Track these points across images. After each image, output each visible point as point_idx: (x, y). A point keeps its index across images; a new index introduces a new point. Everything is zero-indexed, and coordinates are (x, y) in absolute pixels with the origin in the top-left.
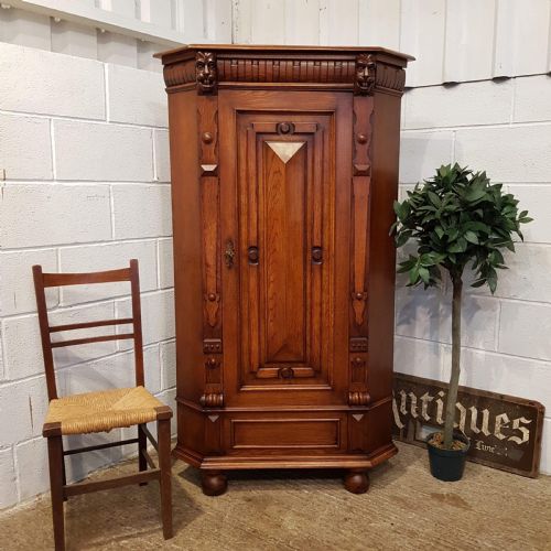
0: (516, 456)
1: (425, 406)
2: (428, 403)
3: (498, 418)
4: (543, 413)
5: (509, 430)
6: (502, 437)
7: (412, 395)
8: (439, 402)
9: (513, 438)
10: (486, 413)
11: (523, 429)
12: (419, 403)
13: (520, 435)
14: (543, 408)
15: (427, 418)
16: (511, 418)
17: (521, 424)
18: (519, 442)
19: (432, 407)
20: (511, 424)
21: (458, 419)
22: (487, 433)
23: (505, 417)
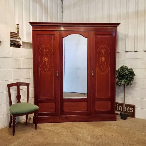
3: (128, 108)
4: (135, 107)
5: (129, 110)
6: (128, 111)
8: (117, 106)
9: (130, 111)
13: (132, 111)
16: (130, 108)
17: (132, 109)
18: (131, 112)
21: (121, 109)
22: (126, 111)
23: (129, 108)
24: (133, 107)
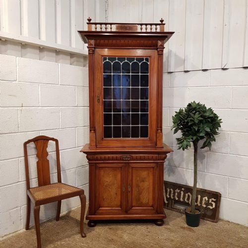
0: (210, 213)
1: (176, 194)
3: (204, 199)
4: (220, 197)
5: (208, 204)
6: (205, 206)
7: (171, 190)
8: (182, 192)
9: (209, 207)
10: (199, 196)
12: (174, 193)
13: (212, 205)
14: (220, 194)
15: (177, 199)
16: (209, 199)
17: (212, 201)
18: (211, 208)
19: (179, 194)
20: (208, 201)
21: (188, 199)
22: (199, 205)
23: (206, 198)
24: (217, 196)
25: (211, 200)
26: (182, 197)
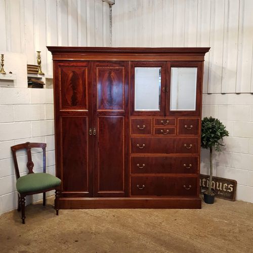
0: (229, 195)
2: (205, 181)
6: (225, 190)
8: (208, 181)
10: (221, 184)
11: (231, 188)
12: (202, 181)
13: (230, 189)
14: (236, 182)
15: (204, 186)
17: (231, 186)
18: (230, 191)
20: (228, 187)
21: (213, 186)
22: (221, 189)
23: (226, 184)
25: (229, 186)
26: (208, 184)
